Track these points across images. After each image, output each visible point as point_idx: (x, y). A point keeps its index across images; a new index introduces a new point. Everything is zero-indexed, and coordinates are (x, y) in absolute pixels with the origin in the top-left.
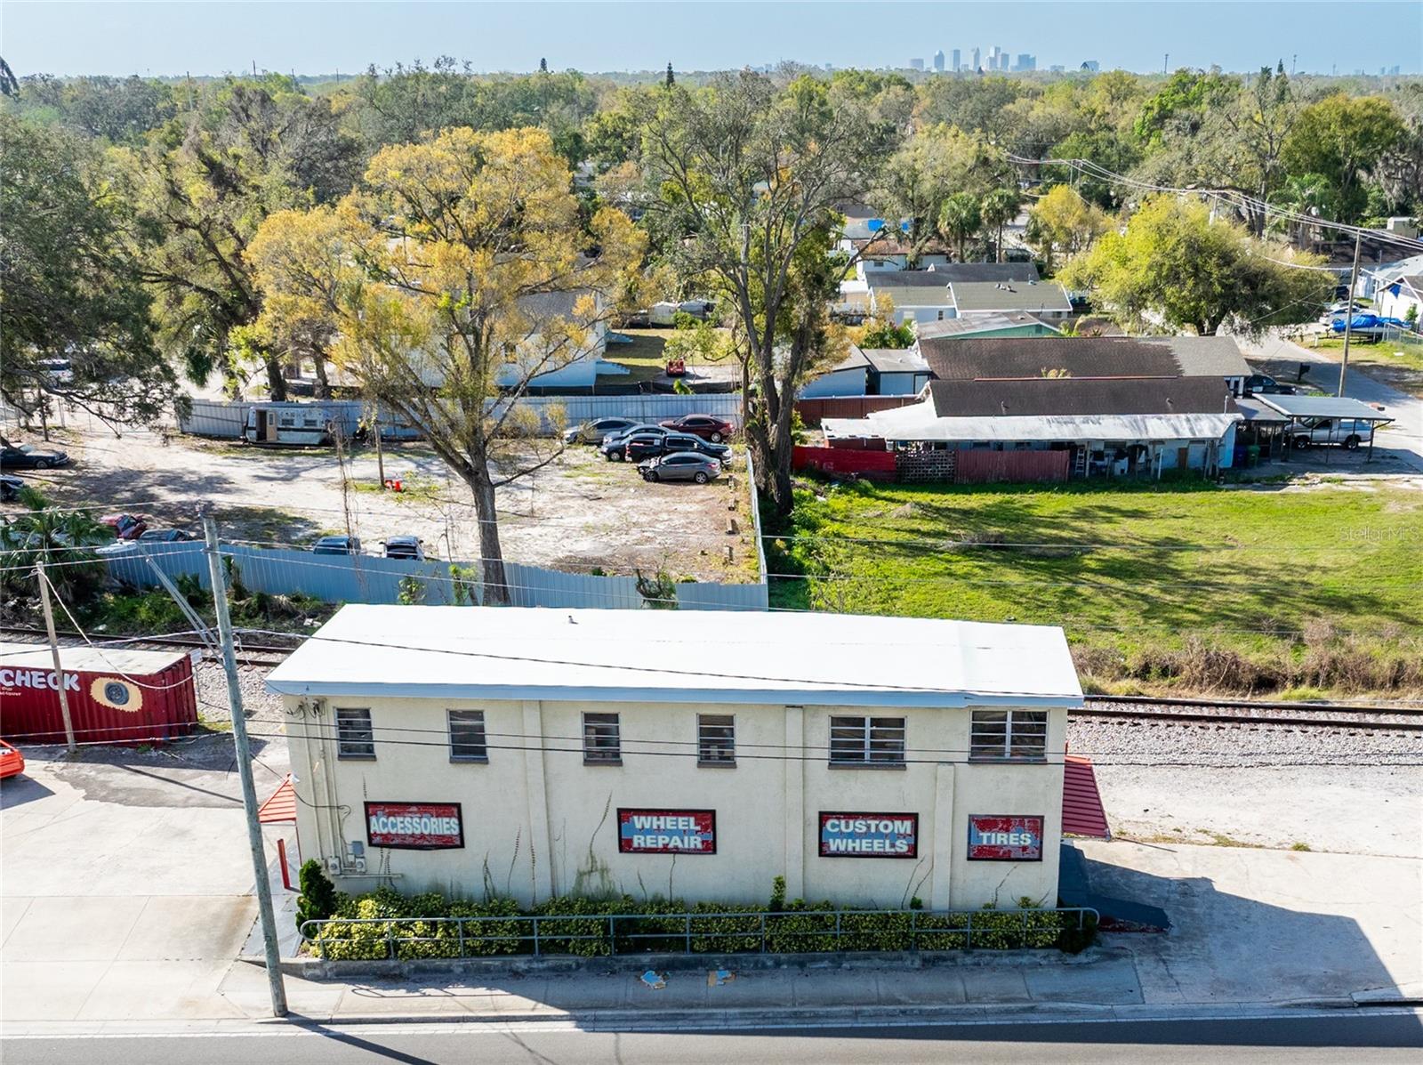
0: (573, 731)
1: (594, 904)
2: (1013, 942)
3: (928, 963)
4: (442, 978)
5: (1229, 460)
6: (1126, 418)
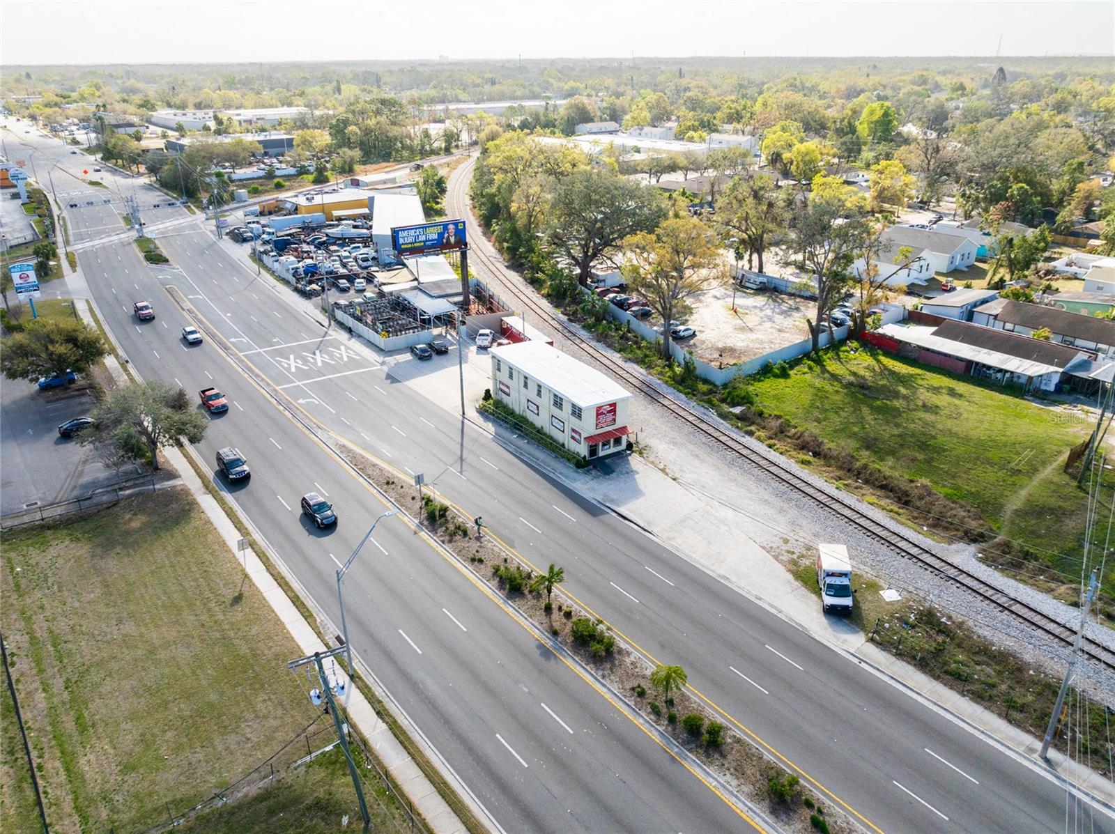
0: (522, 381)
2: (568, 460)
3: (556, 457)
5: (1052, 388)
6: (1006, 356)
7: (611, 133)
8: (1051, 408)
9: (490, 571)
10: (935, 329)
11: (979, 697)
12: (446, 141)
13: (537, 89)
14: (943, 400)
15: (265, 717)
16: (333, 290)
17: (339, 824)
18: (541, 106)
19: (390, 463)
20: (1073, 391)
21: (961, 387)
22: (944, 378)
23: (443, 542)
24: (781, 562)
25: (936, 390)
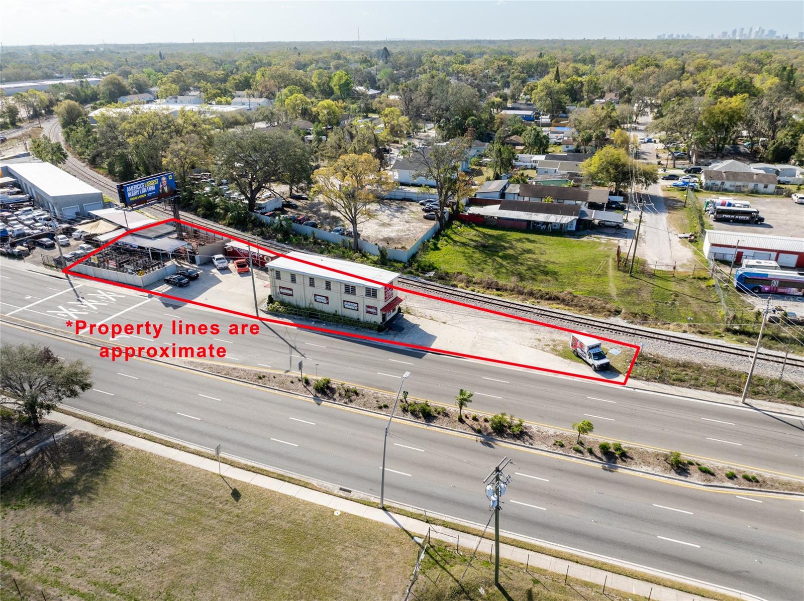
0: (307, 282)
1: (309, 309)
2: (370, 328)
3: (357, 329)
4: (283, 317)
5: (574, 228)
6: (546, 215)
7: (148, 102)
8: (582, 239)
9: (399, 410)
10: (499, 206)
11: (697, 387)
12: (10, 117)
13: (49, 72)
14: (528, 246)
15: (357, 559)
16: (38, 249)
17: (480, 596)
18: (76, 83)
19: (242, 364)
20: (585, 228)
21: (532, 237)
22: (518, 234)
23: (346, 403)
24: (548, 352)
25: (520, 240)
